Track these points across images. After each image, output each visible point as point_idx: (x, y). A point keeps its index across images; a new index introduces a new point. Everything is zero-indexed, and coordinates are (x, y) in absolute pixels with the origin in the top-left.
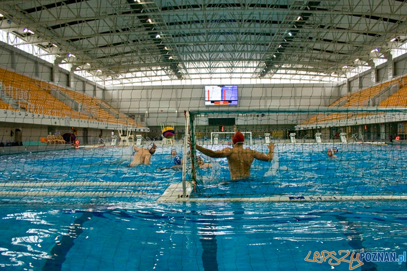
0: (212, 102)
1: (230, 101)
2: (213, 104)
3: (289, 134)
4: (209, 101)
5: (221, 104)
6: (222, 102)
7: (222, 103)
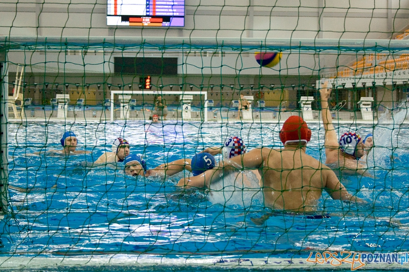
0: (125, 18)
1: (167, 19)
2: (127, 24)
3: (299, 99)
4: (115, 15)
5: (146, 24)
6: (148, 19)
7: (147, 22)
